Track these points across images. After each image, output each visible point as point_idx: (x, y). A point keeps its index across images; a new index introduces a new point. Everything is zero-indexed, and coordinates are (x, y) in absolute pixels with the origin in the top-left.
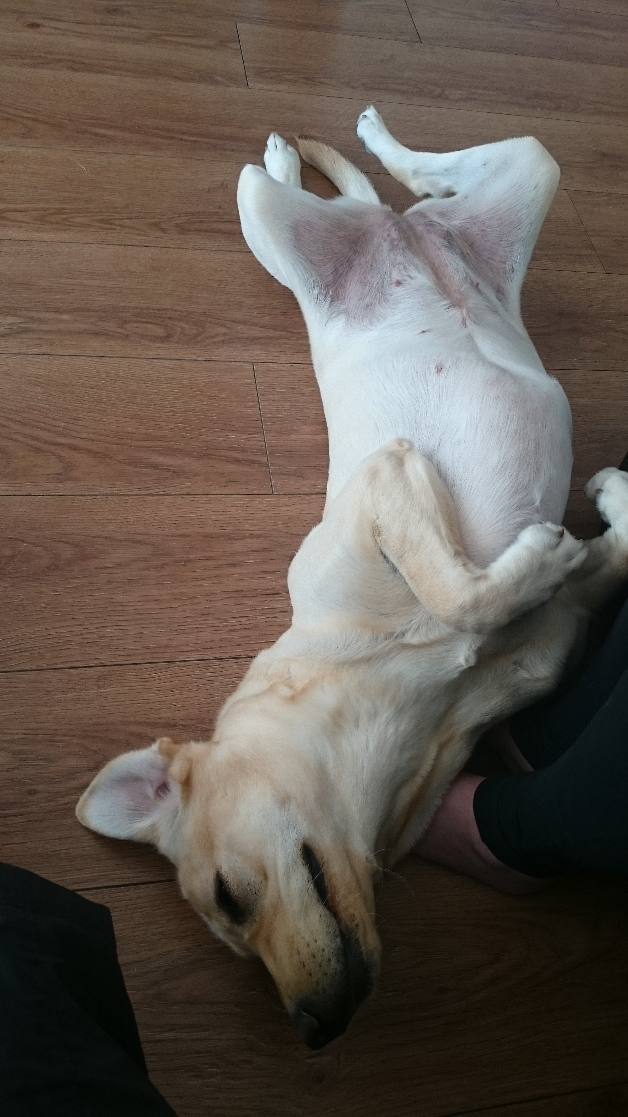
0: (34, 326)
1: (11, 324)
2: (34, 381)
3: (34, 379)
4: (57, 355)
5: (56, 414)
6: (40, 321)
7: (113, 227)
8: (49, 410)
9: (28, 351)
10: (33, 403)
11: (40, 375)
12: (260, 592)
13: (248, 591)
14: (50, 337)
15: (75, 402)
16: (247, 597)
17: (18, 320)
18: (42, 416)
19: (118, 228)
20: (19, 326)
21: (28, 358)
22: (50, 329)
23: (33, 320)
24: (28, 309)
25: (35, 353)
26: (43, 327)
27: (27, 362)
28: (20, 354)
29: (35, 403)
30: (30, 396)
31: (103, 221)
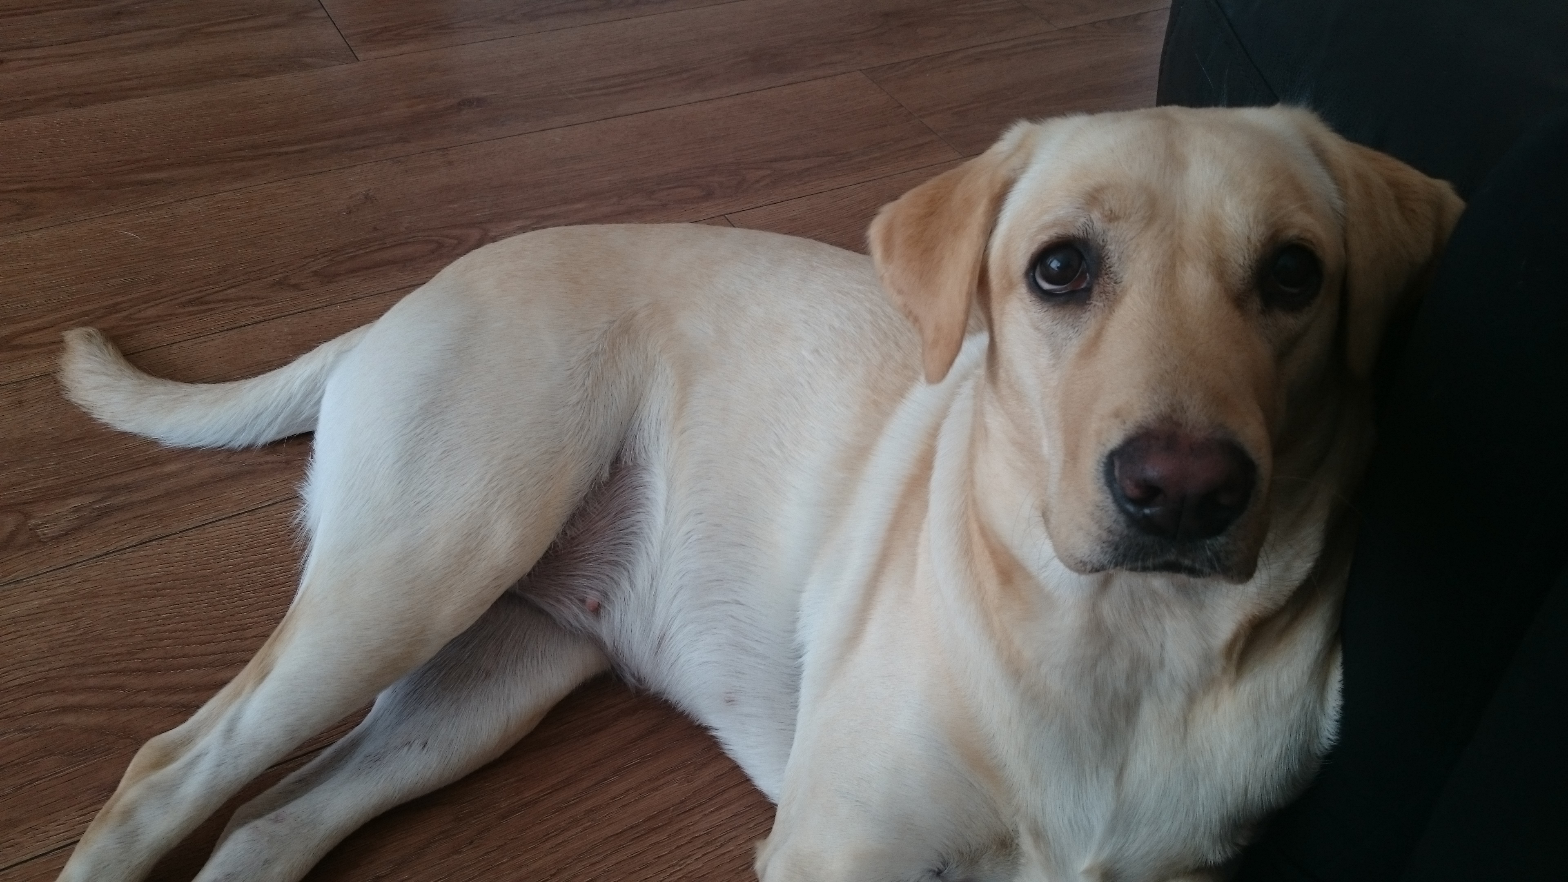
0: (121, 499)
1: (77, 510)
2: (145, 590)
3: (145, 587)
4: (175, 534)
5: (202, 633)
6: (128, 488)
7: (210, 306)
8: (186, 630)
9: (121, 543)
10: (154, 629)
11: (154, 577)
14: (153, 509)
15: (230, 601)
17: (89, 499)
18: (178, 645)
19: (220, 305)
20: (94, 509)
21: (125, 556)
22: (151, 496)
23: (115, 490)
24: (102, 476)
25: (134, 543)
26: (136, 496)
27: (124, 563)
28: (107, 554)
29: (158, 628)
30: (147, 619)
31: (190, 302)
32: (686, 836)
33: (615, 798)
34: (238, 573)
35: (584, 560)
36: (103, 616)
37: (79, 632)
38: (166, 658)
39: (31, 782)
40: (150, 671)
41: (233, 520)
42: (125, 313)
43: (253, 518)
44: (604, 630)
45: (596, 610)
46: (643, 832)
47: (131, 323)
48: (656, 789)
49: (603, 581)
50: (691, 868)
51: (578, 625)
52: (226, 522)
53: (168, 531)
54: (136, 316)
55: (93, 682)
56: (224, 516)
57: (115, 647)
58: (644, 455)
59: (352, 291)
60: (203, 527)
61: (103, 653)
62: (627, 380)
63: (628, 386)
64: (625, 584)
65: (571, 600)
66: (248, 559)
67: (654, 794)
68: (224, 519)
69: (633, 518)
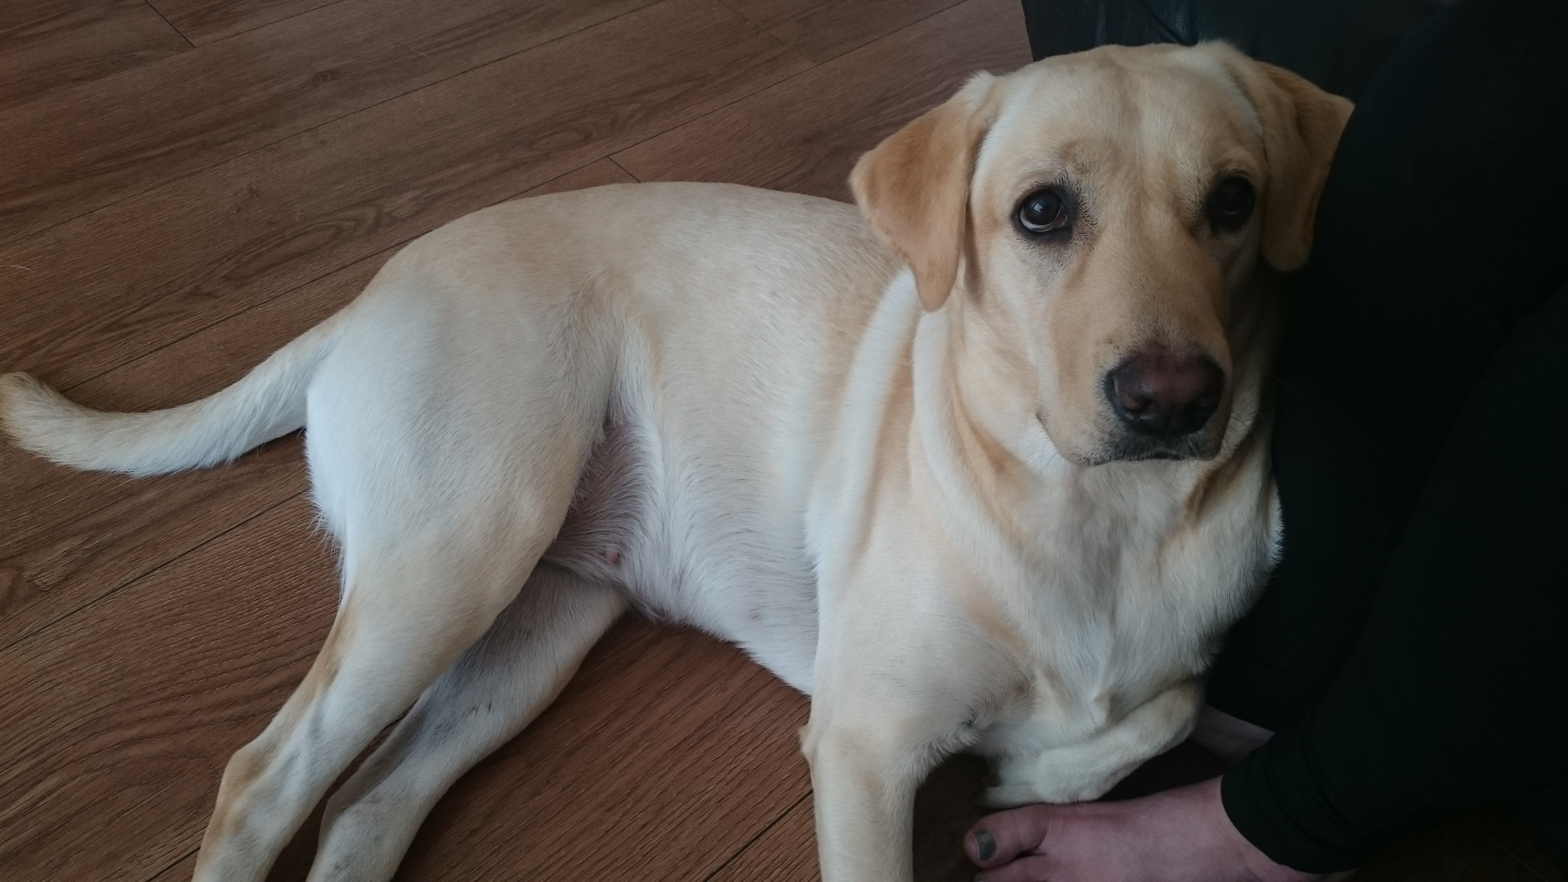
0: (108, 536)
1: (68, 554)
2: (165, 618)
3: (164, 615)
4: (176, 559)
5: (234, 647)
6: (112, 523)
7: (130, 329)
8: (219, 648)
9: (123, 579)
10: (186, 653)
11: (169, 603)
12: (717, 717)
13: (701, 727)
14: (145, 539)
15: (251, 613)
16: (704, 737)
17: (76, 542)
18: (215, 663)
19: (139, 326)
20: (85, 550)
21: (133, 590)
22: (138, 527)
23: (100, 528)
24: (81, 517)
25: (137, 576)
26: (124, 530)
27: (134, 596)
28: (114, 591)
29: (190, 651)
30: (177, 644)
31: (108, 329)
32: (734, 737)
33: (663, 718)
34: (251, 585)
35: (598, 518)
36: (132, 650)
37: (114, 670)
38: (208, 678)
39: (119, 815)
40: (197, 692)
41: (228, 536)
42: (43, 350)
43: (245, 530)
44: (626, 577)
45: (617, 560)
46: (696, 742)
47: (53, 359)
48: (696, 703)
49: (618, 534)
50: (745, 763)
51: (602, 576)
52: (221, 538)
53: (167, 558)
54: (57, 351)
55: (144, 713)
56: (218, 534)
57: (155, 676)
58: (632, 413)
59: (268, 291)
60: (200, 548)
61: (146, 684)
62: (602, 346)
63: (604, 351)
64: (638, 532)
65: (592, 555)
66: (255, 570)
67: (697, 707)
68: (218, 536)
69: (634, 472)
